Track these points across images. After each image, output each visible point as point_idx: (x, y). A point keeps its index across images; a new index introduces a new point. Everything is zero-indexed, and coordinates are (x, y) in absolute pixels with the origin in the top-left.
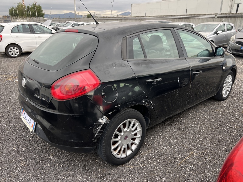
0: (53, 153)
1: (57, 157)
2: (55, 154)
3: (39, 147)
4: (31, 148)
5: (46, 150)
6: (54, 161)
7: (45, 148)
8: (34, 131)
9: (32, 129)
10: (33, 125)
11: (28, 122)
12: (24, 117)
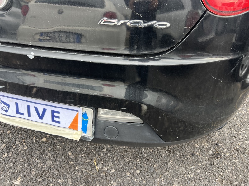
0: (94, 158)
1: (109, 161)
2: (99, 159)
3: (49, 163)
4: (33, 173)
5: (72, 160)
6: (113, 171)
7: (63, 157)
8: (89, 135)
9: (77, 134)
10: (76, 121)
11: (41, 120)
12: (7, 113)
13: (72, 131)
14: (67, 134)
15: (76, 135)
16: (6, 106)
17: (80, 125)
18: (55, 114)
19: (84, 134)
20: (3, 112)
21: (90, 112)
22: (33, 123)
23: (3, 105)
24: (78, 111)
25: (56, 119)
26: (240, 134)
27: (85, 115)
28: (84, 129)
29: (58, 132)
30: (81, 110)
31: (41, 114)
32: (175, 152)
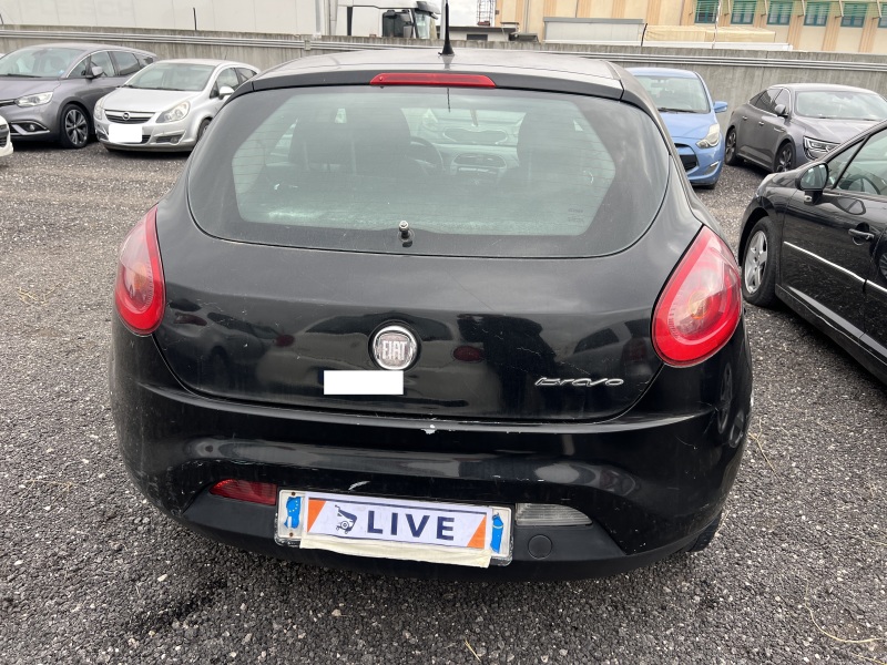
0: (462, 637)
1: (496, 640)
2: (475, 638)
3: (368, 658)
7: (395, 644)
8: (504, 554)
9: (483, 555)
10: (481, 532)
11: (416, 539)
12: (350, 534)
13: (473, 552)
14: (465, 558)
15: (481, 559)
16: (348, 520)
17: (488, 538)
18: (445, 524)
19: (495, 555)
20: (342, 532)
21: (505, 513)
22: (399, 545)
23: (343, 518)
24: (485, 513)
25: (445, 533)
26: (748, 557)
27: (496, 519)
28: (496, 545)
29: (448, 556)
30: (491, 511)
31: (417, 526)
32: (627, 606)
